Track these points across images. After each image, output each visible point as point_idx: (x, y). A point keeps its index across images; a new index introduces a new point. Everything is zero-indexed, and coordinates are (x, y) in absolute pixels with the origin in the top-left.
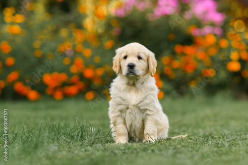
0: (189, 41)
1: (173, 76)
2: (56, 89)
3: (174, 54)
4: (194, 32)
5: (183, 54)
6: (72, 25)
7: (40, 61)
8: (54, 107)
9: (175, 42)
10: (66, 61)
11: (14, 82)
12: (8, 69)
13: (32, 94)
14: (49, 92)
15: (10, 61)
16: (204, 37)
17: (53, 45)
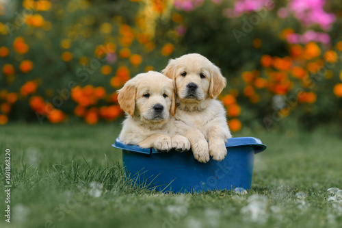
0: (282, 50)
1: (256, 98)
2: (88, 108)
3: (259, 68)
4: (290, 37)
5: (273, 69)
6: (119, 18)
7: (69, 68)
8: (82, 136)
9: (261, 52)
10: (106, 70)
11: (30, 95)
12: (22, 76)
13: (55, 115)
14: (79, 112)
15: (26, 65)
16: (304, 46)
17: (88, 45)
